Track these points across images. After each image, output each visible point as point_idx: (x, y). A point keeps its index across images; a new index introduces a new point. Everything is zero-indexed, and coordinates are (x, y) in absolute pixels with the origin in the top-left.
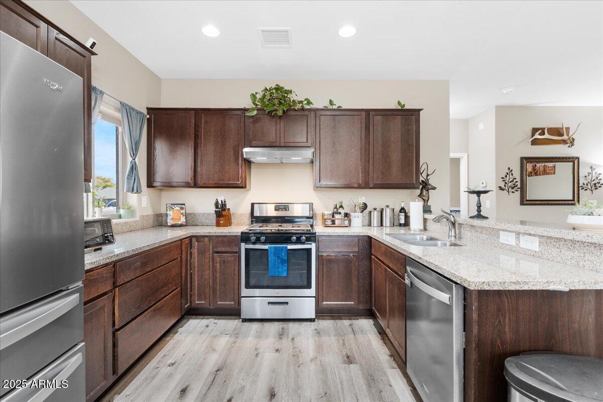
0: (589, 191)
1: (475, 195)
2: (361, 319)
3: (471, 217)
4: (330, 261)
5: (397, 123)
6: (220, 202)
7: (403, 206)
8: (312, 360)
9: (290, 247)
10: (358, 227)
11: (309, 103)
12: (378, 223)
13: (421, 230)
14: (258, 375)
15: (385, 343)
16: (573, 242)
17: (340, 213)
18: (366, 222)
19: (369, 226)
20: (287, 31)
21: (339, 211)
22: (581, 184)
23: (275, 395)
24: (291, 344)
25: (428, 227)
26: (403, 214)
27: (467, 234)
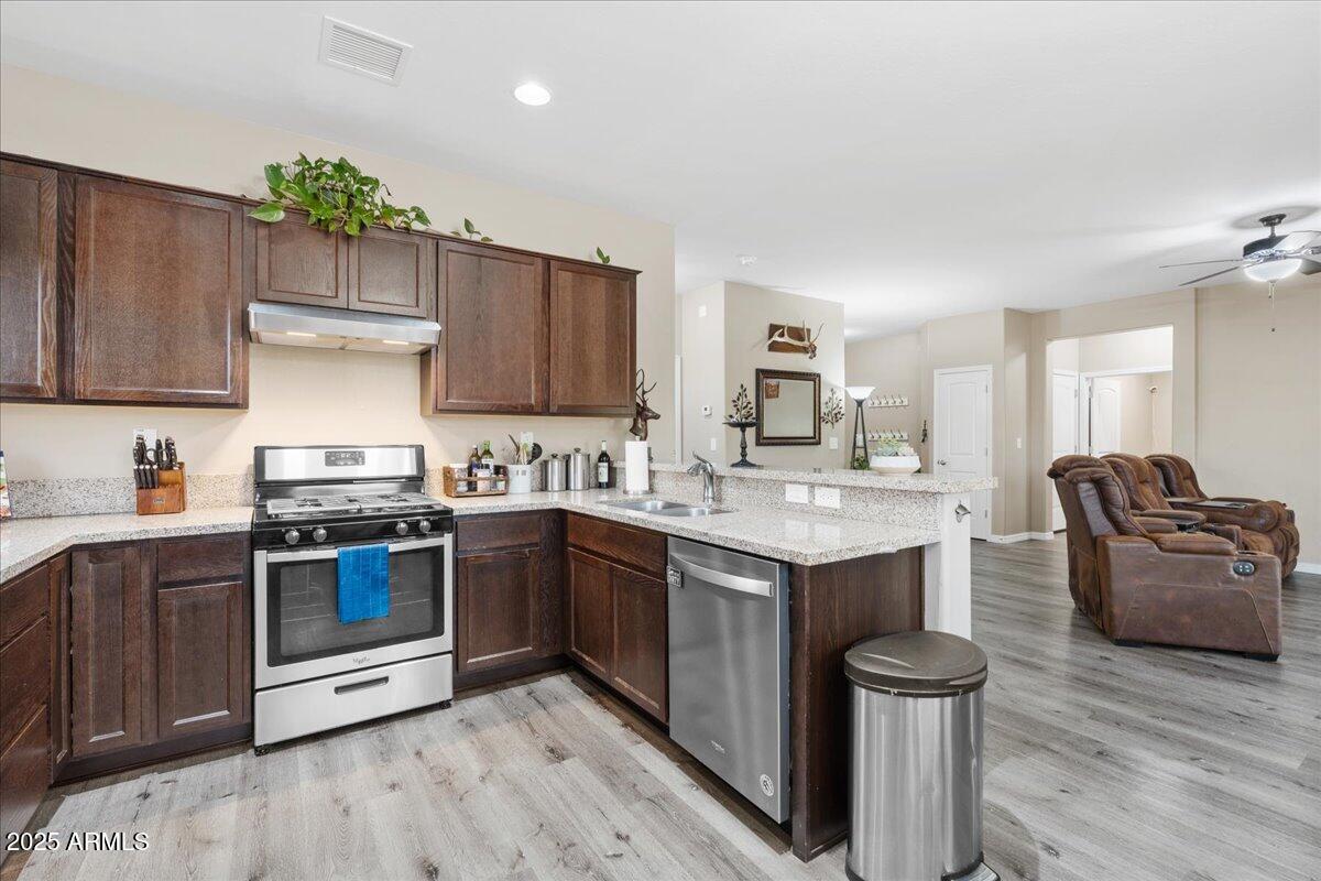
0: (830, 424)
1: (739, 429)
2: (543, 677)
3: (733, 465)
4: (482, 569)
5: (598, 290)
6: (151, 444)
7: (604, 449)
8: (483, 779)
9: (394, 547)
10: (521, 494)
11: (421, 217)
12: (560, 484)
13: (646, 493)
14: (374, 849)
15: (606, 707)
16: (882, 491)
17: (487, 467)
18: (537, 484)
19: (542, 490)
20: (401, 50)
21: (484, 461)
22: (822, 415)
23: (436, 870)
24: (419, 764)
25: (656, 487)
26: (606, 464)
27: (730, 492)
